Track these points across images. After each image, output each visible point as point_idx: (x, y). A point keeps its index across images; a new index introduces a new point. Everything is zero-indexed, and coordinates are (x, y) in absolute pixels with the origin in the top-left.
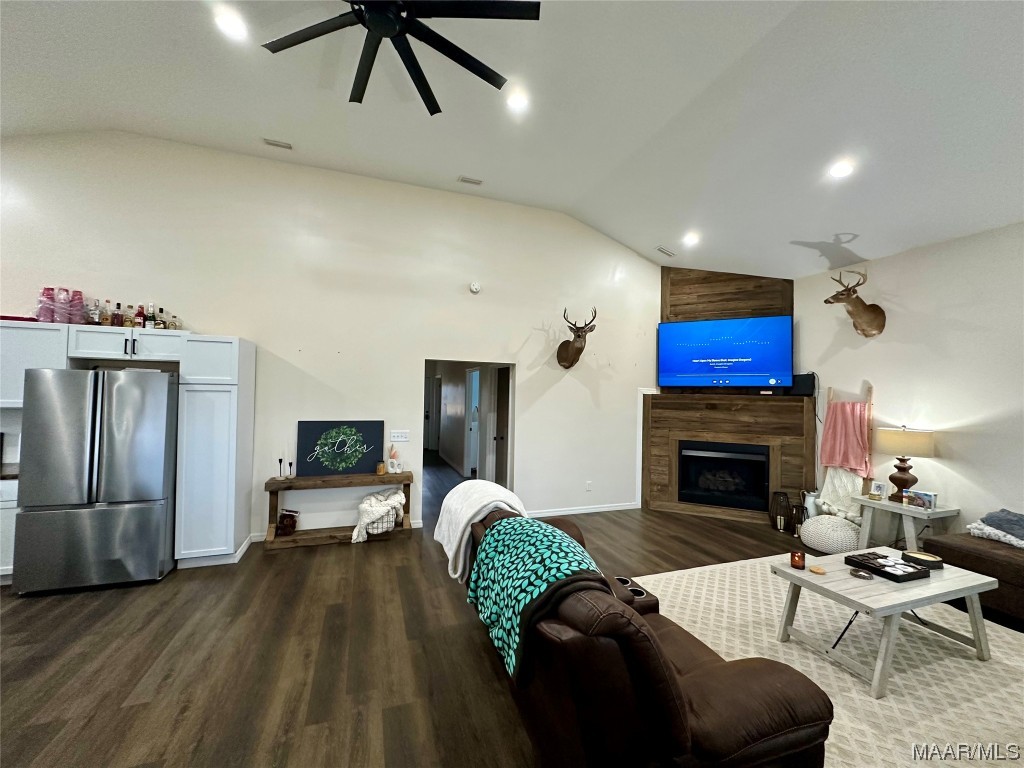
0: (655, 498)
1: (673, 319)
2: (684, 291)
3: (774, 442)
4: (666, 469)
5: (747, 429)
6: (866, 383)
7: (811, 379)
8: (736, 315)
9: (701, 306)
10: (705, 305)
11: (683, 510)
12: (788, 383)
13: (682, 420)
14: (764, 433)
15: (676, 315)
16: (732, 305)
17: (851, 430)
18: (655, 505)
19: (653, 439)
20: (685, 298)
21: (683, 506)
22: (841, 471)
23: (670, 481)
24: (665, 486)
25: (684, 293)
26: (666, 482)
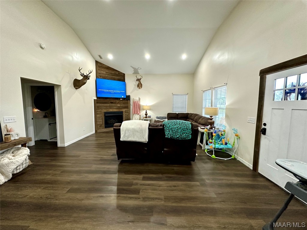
0: (99, 129)
1: (99, 77)
2: (102, 70)
3: (124, 110)
4: (101, 120)
5: (119, 108)
6: (139, 97)
7: (129, 96)
8: (114, 79)
9: (106, 75)
10: (107, 75)
11: (106, 130)
12: (125, 97)
13: (105, 106)
14: (122, 108)
15: (100, 76)
16: (114, 77)
17: (137, 107)
18: (99, 131)
19: (97, 112)
20: (102, 72)
21: (106, 129)
22: (136, 114)
23: (102, 123)
24: (101, 125)
25: (102, 71)
26: (102, 124)
